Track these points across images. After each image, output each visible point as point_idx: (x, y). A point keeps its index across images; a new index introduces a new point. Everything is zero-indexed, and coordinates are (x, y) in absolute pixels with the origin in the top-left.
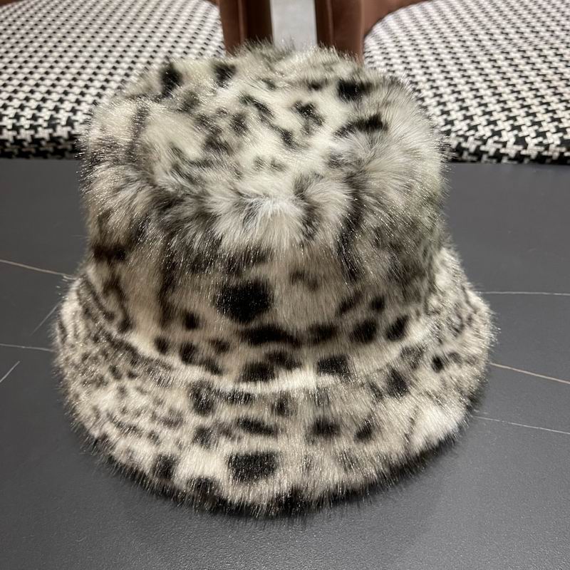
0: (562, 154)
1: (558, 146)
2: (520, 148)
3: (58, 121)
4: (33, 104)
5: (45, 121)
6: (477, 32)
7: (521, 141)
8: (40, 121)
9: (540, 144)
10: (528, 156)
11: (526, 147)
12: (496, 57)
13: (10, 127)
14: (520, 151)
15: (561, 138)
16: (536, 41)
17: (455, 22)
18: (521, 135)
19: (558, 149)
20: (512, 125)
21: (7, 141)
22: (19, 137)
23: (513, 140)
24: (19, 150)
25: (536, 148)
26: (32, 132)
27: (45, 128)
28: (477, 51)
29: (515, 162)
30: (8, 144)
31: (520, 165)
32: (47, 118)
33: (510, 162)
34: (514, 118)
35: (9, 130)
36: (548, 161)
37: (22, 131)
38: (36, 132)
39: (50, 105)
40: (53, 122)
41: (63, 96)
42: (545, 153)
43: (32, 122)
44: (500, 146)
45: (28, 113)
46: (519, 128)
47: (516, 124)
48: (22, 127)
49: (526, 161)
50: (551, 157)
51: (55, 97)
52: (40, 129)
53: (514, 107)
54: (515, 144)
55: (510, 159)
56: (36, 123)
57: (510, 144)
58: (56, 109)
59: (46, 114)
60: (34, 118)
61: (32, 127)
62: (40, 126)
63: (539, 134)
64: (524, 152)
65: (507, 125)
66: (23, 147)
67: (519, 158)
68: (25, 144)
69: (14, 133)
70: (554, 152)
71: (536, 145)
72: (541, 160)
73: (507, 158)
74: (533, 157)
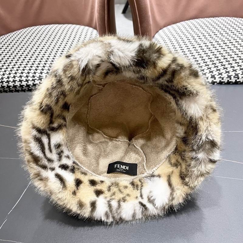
0: (228, 80)
1: (227, 78)
2: (213, 79)
3: (42, 77)
4: (32, 71)
5: (38, 77)
6: (194, 36)
8: (36, 78)
9: (220, 77)
10: (216, 82)
12: (201, 45)
13: (25, 80)
15: (228, 75)
16: (216, 38)
17: (186, 32)
18: (213, 74)
19: (227, 79)
21: (24, 85)
22: (28, 84)
23: (210, 76)
24: (28, 89)
25: (219, 79)
26: (33, 82)
27: (38, 80)
28: (194, 43)
30: (24, 87)
31: (213, 86)
32: (38, 76)
34: (210, 68)
35: (24, 81)
36: (223, 83)
37: (29, 82)
38: (35, 82)
39: (39, 71)
40: (41, 78)
41: (43, 68)
42: (222, 81)
43: (33, 78)
44: (206, 79)
45: (31, 75)
46: (212, 72)
47: (211, 70)
48: (29, 80)
49: (216, 84)
50: (224, 82)
51: (40, 68)
52: (36, 80)
53: (210, 64)
54: (211, 78)
56: (34, 79)
57: (209, 78)
58: (41, 73)
59: (37, 75)
60: (34, 77)
61: (33, 80)
62: (36, 79)
63: (220, 74)
64: (214, 81)
65: (208, 71)
66: (30, 87)
67: (213, 83)
68: (30, 86)
69: (27, 82)
70: (225, 80)
71: (219, 78)
72: (221, 83)
73: (208, 83)
74: (218, 82)
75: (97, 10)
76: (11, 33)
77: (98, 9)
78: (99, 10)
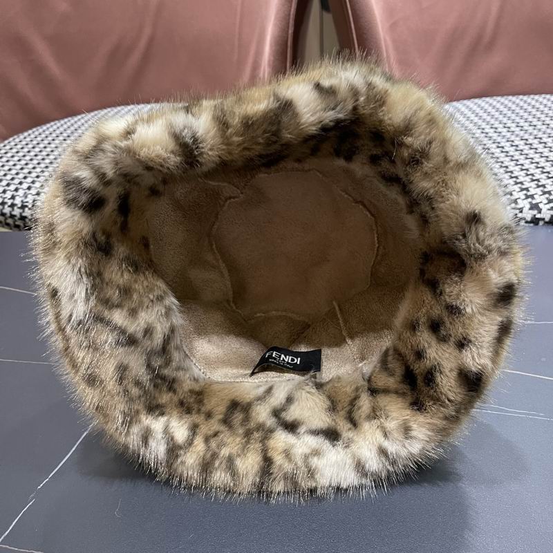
2: (535, 212)
6: (483, 127)
7: (535, 207)
10: (543, 219)
11: (540, 212)
12: (502, 144)
14: (535, 215)
16: (535, 132)
18: (534, 202)
20: (526, 194)
23: (528, 206)
25: (548, 212)
28: (485, 141)
29: (532, 225)
31: (536, 227)
33: (527, 225)
34: (527, 189)
44: (517, 211)
46: (532, 197)
47: (529, 194)
49: (541, 223)
53: (525, 181)
54: (530, 209)
55: (527, 222)
57: (526, 210)
63: (550, 201)
64: (538, 216)
65: (522, 195)
67: (535, 221)
71: (549, 210)
73: (524, 221)
74: (547, 220)
75: (269, 61)
76: (70, 118)
77: (272, 58)
78: (274, 62)
